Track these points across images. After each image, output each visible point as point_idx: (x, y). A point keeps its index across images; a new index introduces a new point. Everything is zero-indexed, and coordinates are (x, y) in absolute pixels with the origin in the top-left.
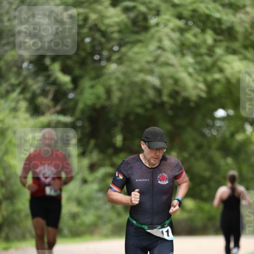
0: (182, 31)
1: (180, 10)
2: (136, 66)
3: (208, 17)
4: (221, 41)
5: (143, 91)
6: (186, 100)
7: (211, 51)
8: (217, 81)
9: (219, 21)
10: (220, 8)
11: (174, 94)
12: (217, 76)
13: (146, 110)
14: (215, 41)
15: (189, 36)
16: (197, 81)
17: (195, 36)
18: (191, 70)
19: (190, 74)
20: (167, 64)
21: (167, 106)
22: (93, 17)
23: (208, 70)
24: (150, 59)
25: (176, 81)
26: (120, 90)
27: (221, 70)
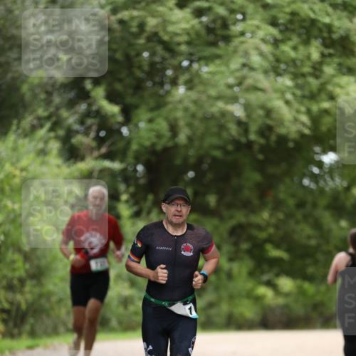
0: (276, 43)
1: (274, 12)
2: (213, 92)
3: (313, 22)
4: (330, 55)
5: (222, 127)
6: (283, 139)
7: (317, 70)
8: (326, 112)
9: (329, 28)
10: (330, 10)
11: (266, 131)
12: (326, 105)
13: (227, 152)
14: (323, 55)
15: (286, 48)
16: (298, 112)
17: (295, 48)
18: (289, 96)
19: (287, 102)
20: (256, 89)
21: (256, 147)
22: (152, 22)
23: (313, 97)
24: (231, 80)
25: (269, 112)
26: (190, 125)
27: (332, 98)
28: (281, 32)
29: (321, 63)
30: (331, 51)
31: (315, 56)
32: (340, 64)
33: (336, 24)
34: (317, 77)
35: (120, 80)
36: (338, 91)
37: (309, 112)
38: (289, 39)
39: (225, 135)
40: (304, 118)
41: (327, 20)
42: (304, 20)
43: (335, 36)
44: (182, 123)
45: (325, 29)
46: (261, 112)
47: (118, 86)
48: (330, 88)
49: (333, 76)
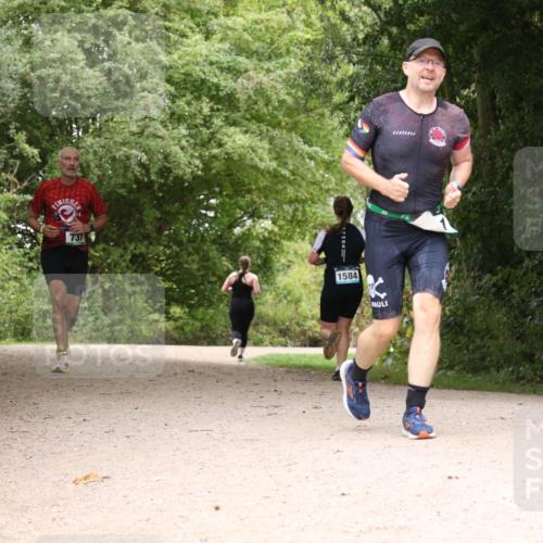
0: (173, 98)
1: (170, 72)
2: (119, 139)
3: (203, 81)
4: (218, 110)
5: (126, 168)
6: (179, 180)
7: (207, 122)
8: (215, 157)
9: (217, 87)
10: (217, 72)
11: (165, 172)
12: (215, 151)
13: (131, 191)
14: (212, 110)
15: (181, 103)
16: (192, 156)
17: (189, 104)
18: (184, 143)
19: (182, 148)
20: (156, 136)
21: (156, 187)
23: (204, 145)
24: (134, 128)
25: (166, 157)
26: (99, 166)
27: (220, 145)
28: (176, 89)
29: (211, 116)
30: (220, 107)
31: (206, 110)
32: (227, 117)
33: (223, 83)
34: (208, 128)
35: (39, 128)
36: (226, 139)
37: (201, 157)
38: (185, 96)
39: (130, 175)
40: (197, 162)
41: (215, 80)
42: (195, 81)
43: (221, 94)
44: (92, 165)
45: (213, 88)
46: (160, 156)
47: (37, 133)
48: (219, 136)
49: (221, 127)
